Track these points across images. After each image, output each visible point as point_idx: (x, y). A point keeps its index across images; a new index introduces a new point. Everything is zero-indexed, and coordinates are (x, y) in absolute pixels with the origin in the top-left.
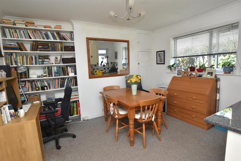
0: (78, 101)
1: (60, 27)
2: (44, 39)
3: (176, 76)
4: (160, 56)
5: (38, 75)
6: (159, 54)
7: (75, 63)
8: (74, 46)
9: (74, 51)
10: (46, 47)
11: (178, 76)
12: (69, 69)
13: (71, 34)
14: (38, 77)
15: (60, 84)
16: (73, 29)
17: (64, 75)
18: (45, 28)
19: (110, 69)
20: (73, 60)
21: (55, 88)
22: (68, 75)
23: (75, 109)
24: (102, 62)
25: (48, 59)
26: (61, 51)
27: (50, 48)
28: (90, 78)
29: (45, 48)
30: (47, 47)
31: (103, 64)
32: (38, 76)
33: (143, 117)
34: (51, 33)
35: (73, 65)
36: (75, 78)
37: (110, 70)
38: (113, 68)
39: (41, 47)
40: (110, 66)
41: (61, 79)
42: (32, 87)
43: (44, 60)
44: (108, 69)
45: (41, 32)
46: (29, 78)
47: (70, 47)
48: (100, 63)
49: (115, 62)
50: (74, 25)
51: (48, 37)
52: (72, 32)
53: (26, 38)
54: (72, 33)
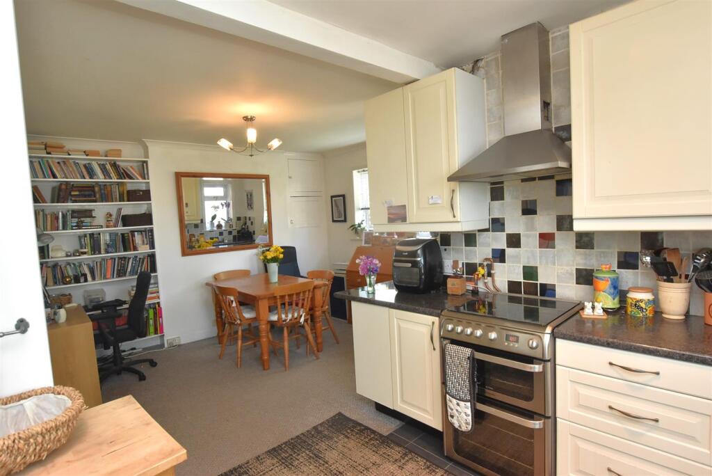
0: (158, 303)
1: (118, 153)
2: (85, 178)
3: (363, 245)
4: (337, 205)
5: (67, 250)
6: (335, 201)
7: (151, 224)
8: (149, 191)
9: (150, 200)
10: (87, 193)
11: (366, 245)
12: (138, 239)
13: (143, 165)
14: (67, 256)
15: (118, 270)
16: (147, 156)
17: (125, 250)
18: (87, 155)
19: (235, 233)
20: (147, 218)
21: (105, 278)
22: (135, 249)
23: (151, 322)
24: (214, 218)
25: (91, 216)
26: (120, 201)
27: (98, 196)
28: (184, 254)
29: (85, 196)
30: (90, 193)
31: (216, 222)
32: (69, 254)
33: (283, 316)
34: (99, 165)
35: (146, 228)
36: (152, 257)
37: (234, 237)
38: (243, 231)
39: (77, 193)
40: (234, 228)
41: (121, 258)
42: (55, 277)
43: (82, 219)
44: (230, 233)
45: (78, 163)
46: (49, 258)
47: (141, 193)
48: (208, 220)
49: (248, 216)
50: (149, 148)
51: (91, 173)
52: (146, 162)
53: (45, 177)
54: (145, 164)
